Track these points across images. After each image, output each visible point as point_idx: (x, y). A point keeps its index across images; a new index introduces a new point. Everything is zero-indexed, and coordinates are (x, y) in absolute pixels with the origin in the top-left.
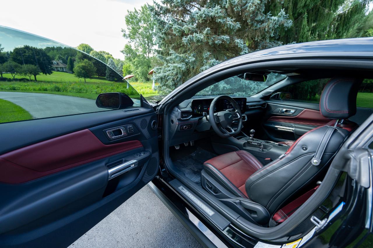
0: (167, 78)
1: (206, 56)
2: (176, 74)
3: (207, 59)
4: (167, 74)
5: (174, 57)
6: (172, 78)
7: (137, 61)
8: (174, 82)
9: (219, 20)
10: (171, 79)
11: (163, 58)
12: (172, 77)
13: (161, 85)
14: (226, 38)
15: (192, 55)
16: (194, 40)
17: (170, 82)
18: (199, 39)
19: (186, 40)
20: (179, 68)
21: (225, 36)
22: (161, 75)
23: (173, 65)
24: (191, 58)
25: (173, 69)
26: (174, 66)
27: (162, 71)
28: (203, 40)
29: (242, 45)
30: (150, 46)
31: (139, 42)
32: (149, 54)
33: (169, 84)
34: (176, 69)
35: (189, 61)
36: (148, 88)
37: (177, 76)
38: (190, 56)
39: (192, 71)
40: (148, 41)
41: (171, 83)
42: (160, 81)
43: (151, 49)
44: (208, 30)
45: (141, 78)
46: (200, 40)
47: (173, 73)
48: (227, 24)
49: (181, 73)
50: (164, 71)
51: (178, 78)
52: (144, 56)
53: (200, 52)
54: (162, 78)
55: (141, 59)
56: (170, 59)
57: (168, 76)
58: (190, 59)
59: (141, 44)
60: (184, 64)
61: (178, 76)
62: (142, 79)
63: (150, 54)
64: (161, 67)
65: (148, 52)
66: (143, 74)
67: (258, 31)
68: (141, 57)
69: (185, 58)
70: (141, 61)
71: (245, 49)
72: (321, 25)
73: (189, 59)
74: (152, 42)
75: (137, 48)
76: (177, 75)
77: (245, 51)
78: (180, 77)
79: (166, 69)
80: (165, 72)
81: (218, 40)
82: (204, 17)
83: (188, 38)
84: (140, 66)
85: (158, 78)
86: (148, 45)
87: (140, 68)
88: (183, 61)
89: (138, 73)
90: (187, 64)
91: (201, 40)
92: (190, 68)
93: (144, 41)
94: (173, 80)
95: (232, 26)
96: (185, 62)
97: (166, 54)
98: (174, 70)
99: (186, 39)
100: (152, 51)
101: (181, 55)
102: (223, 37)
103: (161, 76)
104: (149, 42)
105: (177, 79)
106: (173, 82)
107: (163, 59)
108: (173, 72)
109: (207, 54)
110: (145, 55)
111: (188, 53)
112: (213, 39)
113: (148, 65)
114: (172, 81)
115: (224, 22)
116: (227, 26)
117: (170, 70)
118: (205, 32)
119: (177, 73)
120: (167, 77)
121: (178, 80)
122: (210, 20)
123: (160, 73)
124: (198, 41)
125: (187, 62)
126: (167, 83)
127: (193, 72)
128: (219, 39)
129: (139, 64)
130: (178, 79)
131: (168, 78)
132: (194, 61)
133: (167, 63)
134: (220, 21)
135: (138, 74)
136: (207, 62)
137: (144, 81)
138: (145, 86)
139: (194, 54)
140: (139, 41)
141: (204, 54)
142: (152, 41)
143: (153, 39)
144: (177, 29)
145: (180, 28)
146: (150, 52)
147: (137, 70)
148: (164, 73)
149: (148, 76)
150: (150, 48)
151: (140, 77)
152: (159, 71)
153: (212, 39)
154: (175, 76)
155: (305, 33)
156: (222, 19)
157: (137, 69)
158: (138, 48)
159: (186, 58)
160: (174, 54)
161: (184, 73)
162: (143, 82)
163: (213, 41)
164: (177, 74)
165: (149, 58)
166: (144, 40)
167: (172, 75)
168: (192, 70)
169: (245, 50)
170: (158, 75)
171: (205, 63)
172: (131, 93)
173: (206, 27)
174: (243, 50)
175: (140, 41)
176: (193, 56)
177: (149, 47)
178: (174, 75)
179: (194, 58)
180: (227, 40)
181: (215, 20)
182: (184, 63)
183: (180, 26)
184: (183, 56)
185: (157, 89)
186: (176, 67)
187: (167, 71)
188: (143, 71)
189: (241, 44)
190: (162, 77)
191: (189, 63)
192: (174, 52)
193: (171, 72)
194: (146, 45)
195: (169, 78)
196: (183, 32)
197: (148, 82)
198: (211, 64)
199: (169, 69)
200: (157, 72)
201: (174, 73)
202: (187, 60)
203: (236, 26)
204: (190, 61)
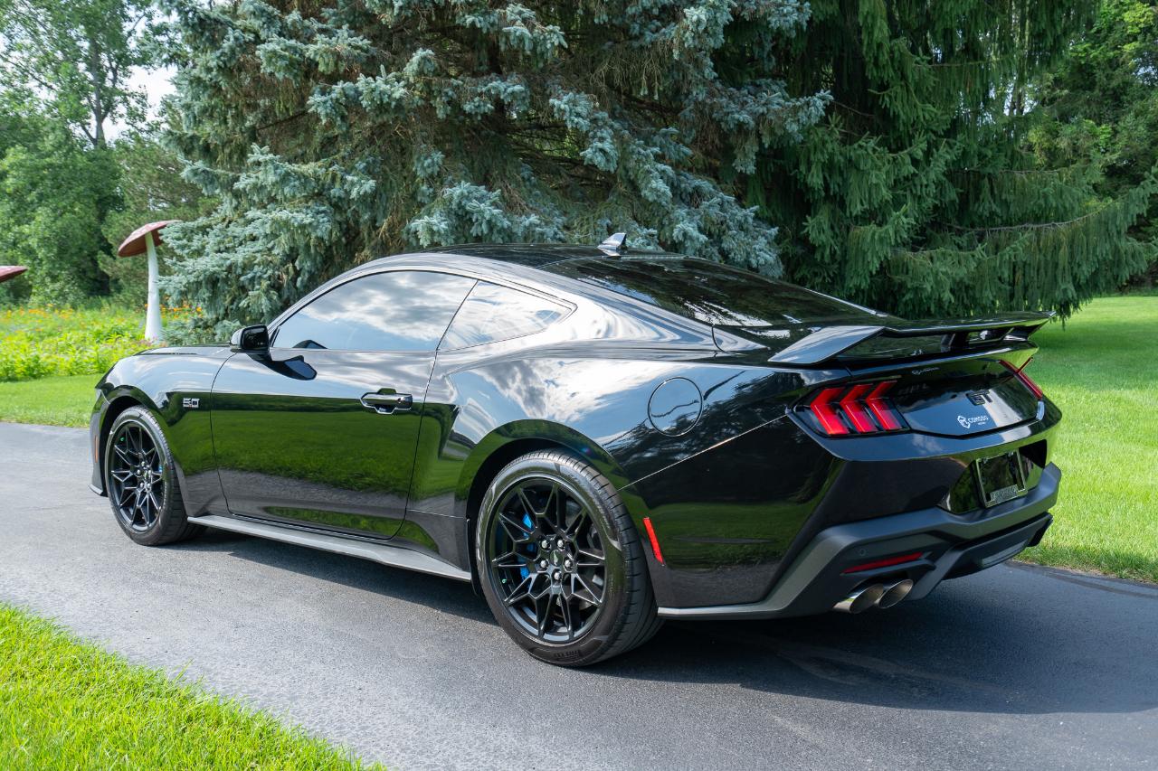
0: (242, 279)
1: (429, 171)
2: (288, 256)
3: (436, 179)
4: (239, 257)
5: (272, 178)
6: (269, 278)
7: (21, 165)
8: (280, 296)
9: (469, 19)
10: (265, 284)
11: (218, 177)
12: (270, 272)
13: (208, 316)
14: (509, 90)
15: (361, 165)
16: (364, 103)
17: (259, 297)
18: (386, 100)
19: (325, 102)
20: (303, 227)
21: (504, 80)
22: (209, 263)
23: (270, 216)
24: (356, 179)
25: (274, 236)
26: (274, 221)
27: (211, 240)
28: (404, 103)
29: (580, 120)
30: (110, 75)
31: (28, 49)
32: (100, 119)
33: (254, 308)
34: (284, 238)
35: (348, 193)
36: (125, 340)
37: (294, 267)
38: (353, 168)
39: (370, 238)
40: (91, 36)
41: (264, 300)
42: (205, 293)
43: (114, 91)
44: (424, 58)
45: (48, 280)
46: (389, 104)
47: (270, 250)
48: (507, 35)
49: (312, 251)
50: (219, 243)
51: (297, 273)
52: (68, 134)
53: (401, 151)
54: (218, 280)
55: (49, 155)
56: (255, 185)
57: (244, 268)
58: (353, 184)
59: (47, 60)
60: (323, 208)
61: (297, 263)
62: (57, 285)
63: (107, 122)
64: (202, 221)
65: (97, 112)
66: (62, 251)
67: (649, 56)
68: (49, 142)
69: (329, 181)
70: (51, 165)
71: (599, 134)
72: (945, 9)
73: (346, 187)
74: (123, 45)
75: (17, 83)
76: (293, 262)
77: (600, 145)
78: (309, 272)
79: (236, 230)
80: (227, 249)
81: (477, 99)
82: (401, 8)
83: (333, 95)
84: (41, 197)
85: (192, 279)
86: (94, 65)
87: (42, 215)
88: (319, 194)
89: (33, 242)
90: (337, 206)
91: (394, 103)
92: (357, 222)
93: (65, 44)
94: (272, 287)
95: (527, 42)
96: (329, 199)
97: (227, 151)
98: (277, 236)
99: (324, 98)
100: (125, 101)
101: (309, 168)
102: (494, 88)
103: (212, 269)
104: (96, 49)
105: (294, 280)
106: (275, 297)
107: (216, 184)
108: (270, 246)
109: (429, 161)
110: (78, 131)
111: (343, 158)
112: (450, 93)
113: (97, 191)
114: (267, 292)
115: (492, 25)
116: (507, 38)
117: (254, 239)
118: (411, 68)
119: (291, 249)
120: (239, 271)
121: (298, 284)
122: (429, 18)
123: (199, 253)
124: (382, 108)
125: (339, 198)
126: (243, 303)
127: (372, 243)
128: (480, 95)
129: (34, 185)
130: (299, 279)
131: (250, 276)
132: (375, 194)
133: (235, 202)
134: (473, 24)
135: (29, 252)
136: (434, 196)
137: (71, 298)
138: (97, 327)
139: (371, 159)
140: (28, 42)
141: (418, 159)
142: (118, 41)
143: (127, 26)
144: (282, 57)
145: (295, 50)
146: (110, 107)
147: (26, 229)
148: (224, 255)
149: (107, 265)
150: (108, 84)
151: (42, 271)
152: (196, 244)
153: (446, 93)
154: (283, 263)
155: (880, 46)
156: (483, 15)
157: (19, 223)
158: (27, 86)
159: (334, 179)
160: (270, 166)
161: (330, 247)
162: (68, 305)
163: (454, 104)
164: (291, 256)
165: (104, 147)
166: (63, 36)
167: (267, 264)
168: (369, 235)
169: (602, 139)
170: (190, 263)
171: (426, 200)
172: (29, 368)
173: (415, 50)
174: (593, 138)
175: (40, 43)
176: (369, 172)
177: (102, 77)
178: (277, 260)
179: (372, 183)
180: (515, 98)
181: (454, 16)
182: (326, 202)
183: (293, 42)
184: (315, 172)
185: (188, 335)
186: (287, 223)
187: (237, 242)
188: (64, 230)
189: (578, 115)
190: (214, 272)
191: (350, 201)
192: (271, 156)
193: (259, 245)
194: (82, 66)
195: (252, 280)
196: (309, 65)
197: (104, 301)
198: (454, 206)
199: (249, 230)
200: (183, 247)
201: (275, 252)
202: (336, 191)
203: (545, 39)
204: (354, 194)
